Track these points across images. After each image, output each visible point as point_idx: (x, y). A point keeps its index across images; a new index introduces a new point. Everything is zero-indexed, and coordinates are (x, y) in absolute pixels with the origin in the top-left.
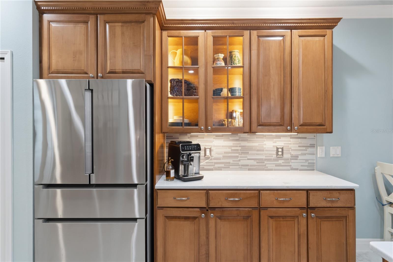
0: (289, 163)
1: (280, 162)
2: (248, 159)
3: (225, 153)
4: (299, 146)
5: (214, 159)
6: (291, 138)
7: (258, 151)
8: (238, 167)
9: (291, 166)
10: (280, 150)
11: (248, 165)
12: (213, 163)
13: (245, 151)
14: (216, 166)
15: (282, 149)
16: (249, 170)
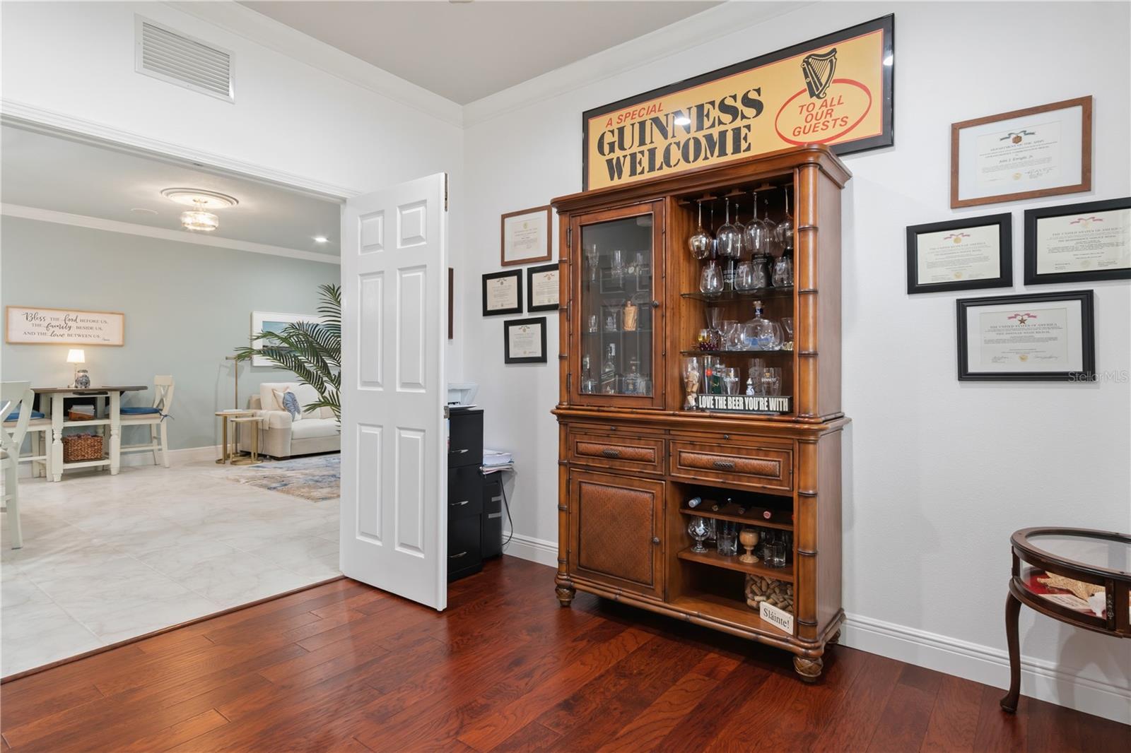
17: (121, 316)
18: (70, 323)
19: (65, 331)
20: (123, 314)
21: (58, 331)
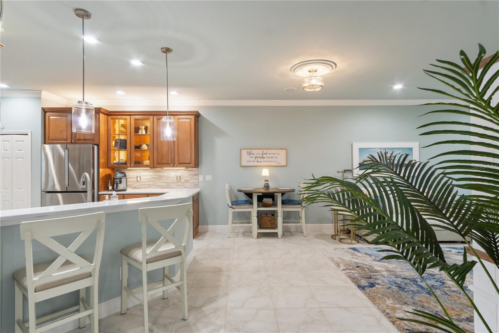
0: (184, 184)
1: (179, 184)
2: (161, 182)
3: (148, 179)
4: (189, 175)
5: (142, 182)
6: (185, 170)
7: (166, 178)
8: (155, 187)
9: (185, 186)
10: (178, 177)
11: (161, 186)
12: (141, 184)
13: (159, 178)
14: (143, 186)
15: (180, 177)
16: (162, 188)
17: (285, 150)
18: (264, 156)
19: (262, 160)
20: (286, 149)
21: (260, 160)
